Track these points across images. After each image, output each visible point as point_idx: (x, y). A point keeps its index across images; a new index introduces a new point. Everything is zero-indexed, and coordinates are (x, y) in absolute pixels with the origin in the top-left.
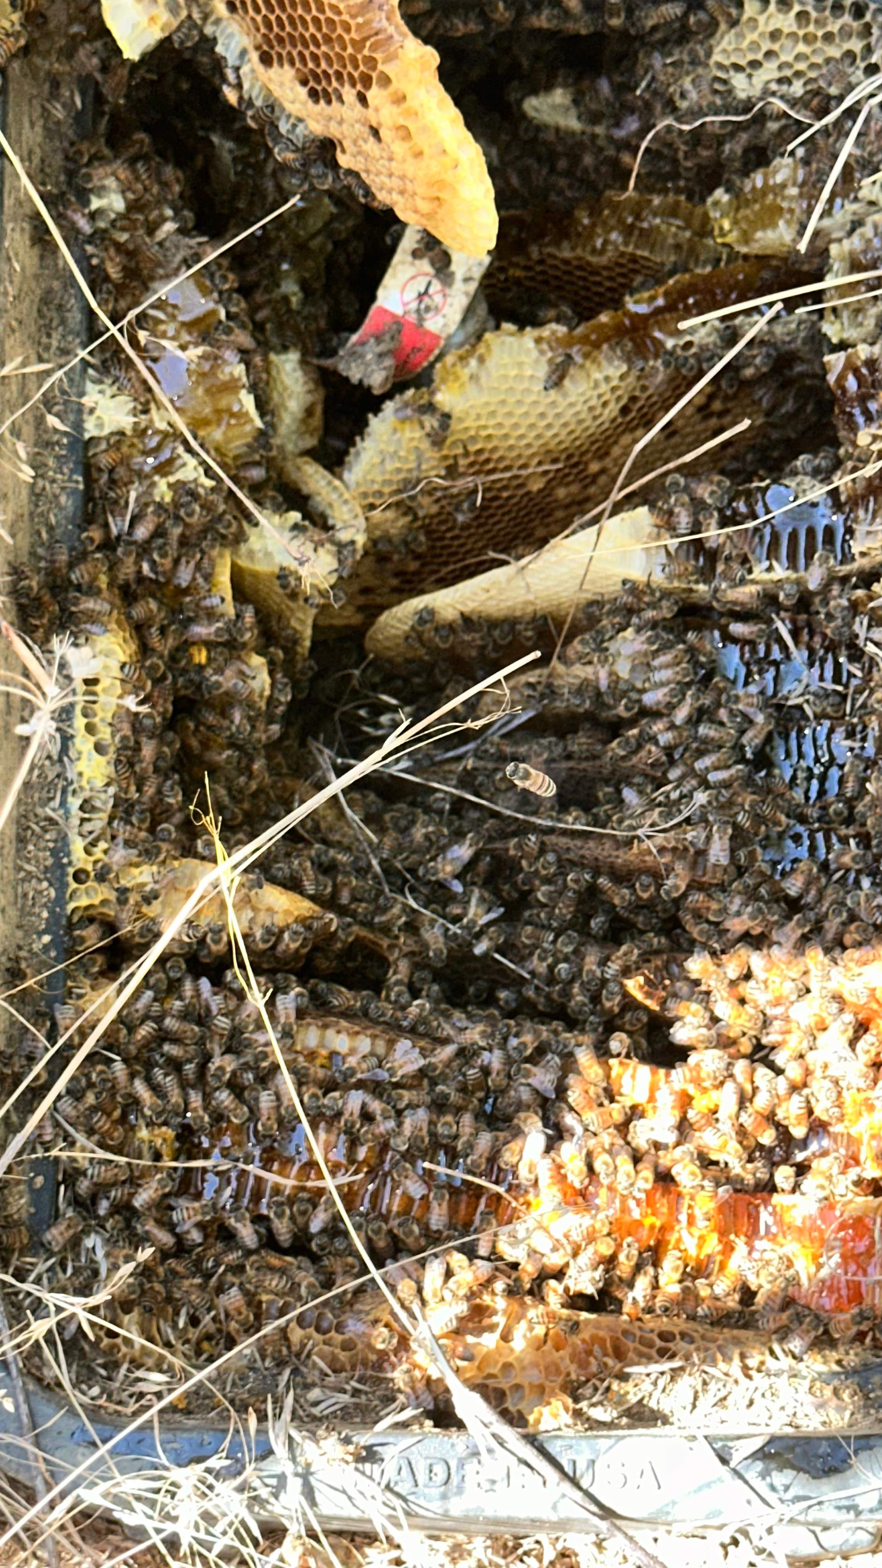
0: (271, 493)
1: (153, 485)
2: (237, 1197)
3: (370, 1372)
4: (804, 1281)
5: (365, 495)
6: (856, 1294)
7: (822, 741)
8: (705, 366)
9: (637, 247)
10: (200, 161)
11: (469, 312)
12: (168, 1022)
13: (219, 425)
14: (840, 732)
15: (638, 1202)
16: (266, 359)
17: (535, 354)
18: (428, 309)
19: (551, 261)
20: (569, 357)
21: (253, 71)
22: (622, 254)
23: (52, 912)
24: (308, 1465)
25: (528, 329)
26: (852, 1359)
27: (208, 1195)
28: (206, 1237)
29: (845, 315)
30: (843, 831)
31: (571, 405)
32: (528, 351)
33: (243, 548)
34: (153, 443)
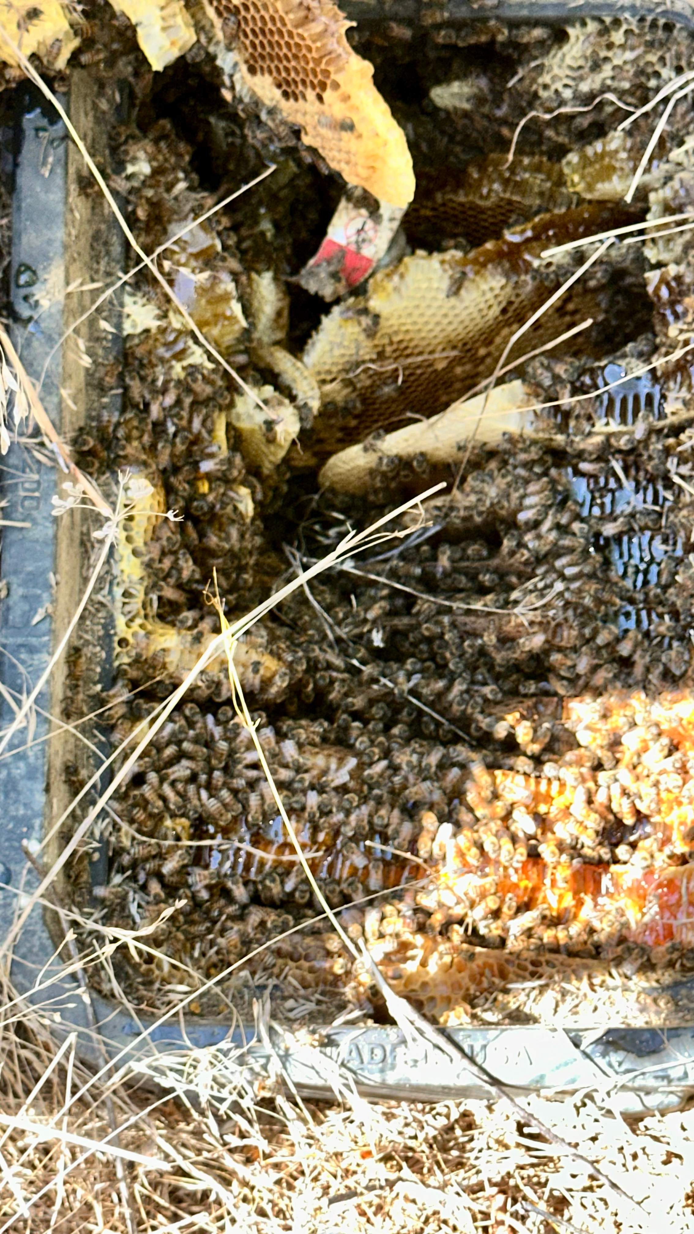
0: (252, 372)
1: (171, 367)
2: (234, 867)
3: (328, 988)
4: (633, 926)
5: (319, 373)
6: (669, 933)
7: (645, 546)
8: (561, 279)
9: (512, 193)
10: (201, 136)
11: (393, 242)
12: (186, 745)
13: (216, 324)
14: (658, 541)
15: (516, 871)
16: (249, 279)
17: (440, 272)
18: (364, 241)
19: (451, 205)
20: (464, 274)
21: (243, 78)
22: (502, 199)
23: (103, 669)
24: (287, 1050)
25: (435, 254)
26: (667, 978)
27: (214, 866)
28: (212, 895)
29: (661, 243)
30: (660, 609)
31: (466, 308)
32: (435, 271)
33: (234, 411)
34: (171, 338)
